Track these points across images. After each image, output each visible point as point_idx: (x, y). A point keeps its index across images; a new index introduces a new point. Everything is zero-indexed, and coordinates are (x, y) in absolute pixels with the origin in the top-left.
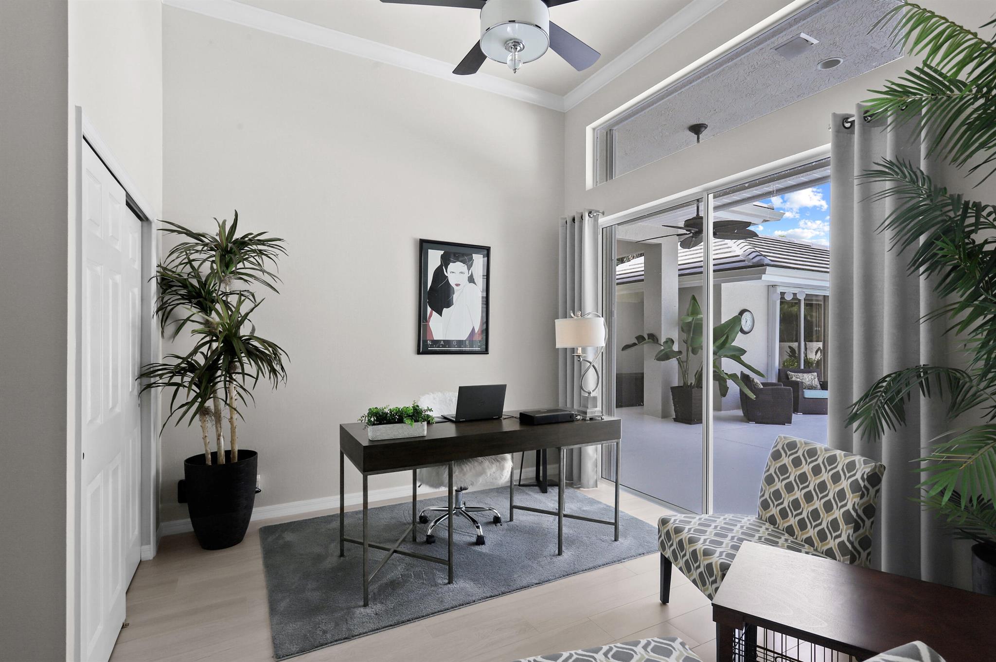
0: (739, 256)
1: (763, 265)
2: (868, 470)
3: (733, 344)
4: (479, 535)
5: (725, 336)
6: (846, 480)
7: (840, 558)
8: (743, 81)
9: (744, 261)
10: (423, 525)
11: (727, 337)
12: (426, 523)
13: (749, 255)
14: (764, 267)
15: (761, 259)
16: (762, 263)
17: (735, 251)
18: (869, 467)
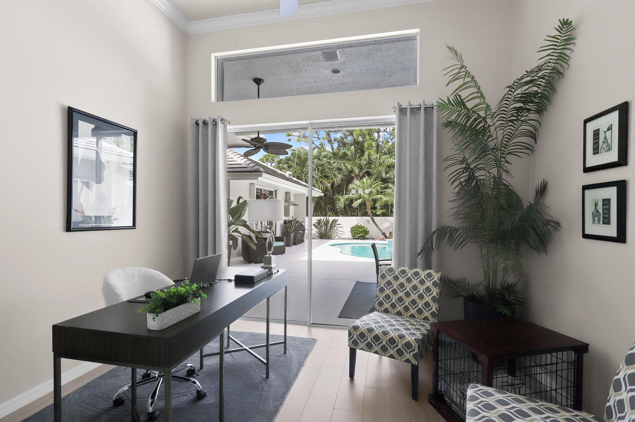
0: (242, 164)
1: (260, 172)
2: (439, 275)
3: (242, 218)
4: (199, 390)
5: (240, 213)
6: (429, 282)
7: (432, 320)
8: (299, 63)
9: (247, 168)
10: (120, 407)
11: (241, 214)
12: (123, 404)
13: (249, 164)
14: (260, 173)
15: (259, 168)
16: (259, 170)
17: (237, 161)
18: (440, 274)
